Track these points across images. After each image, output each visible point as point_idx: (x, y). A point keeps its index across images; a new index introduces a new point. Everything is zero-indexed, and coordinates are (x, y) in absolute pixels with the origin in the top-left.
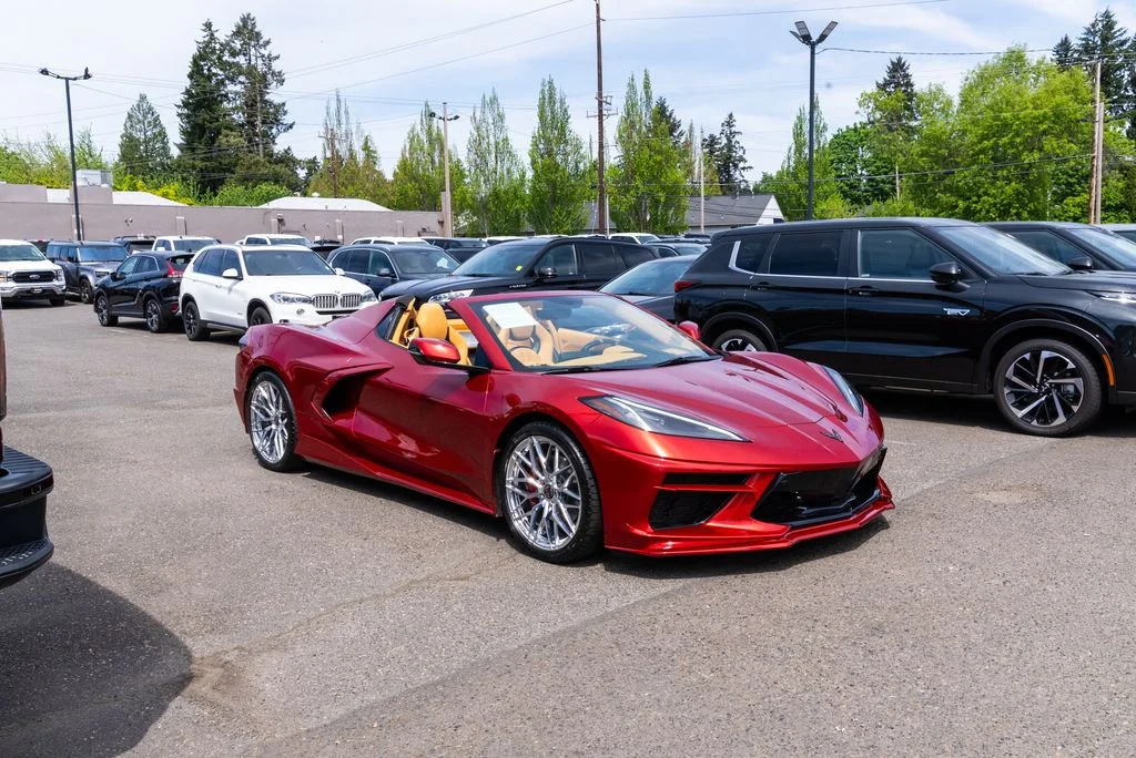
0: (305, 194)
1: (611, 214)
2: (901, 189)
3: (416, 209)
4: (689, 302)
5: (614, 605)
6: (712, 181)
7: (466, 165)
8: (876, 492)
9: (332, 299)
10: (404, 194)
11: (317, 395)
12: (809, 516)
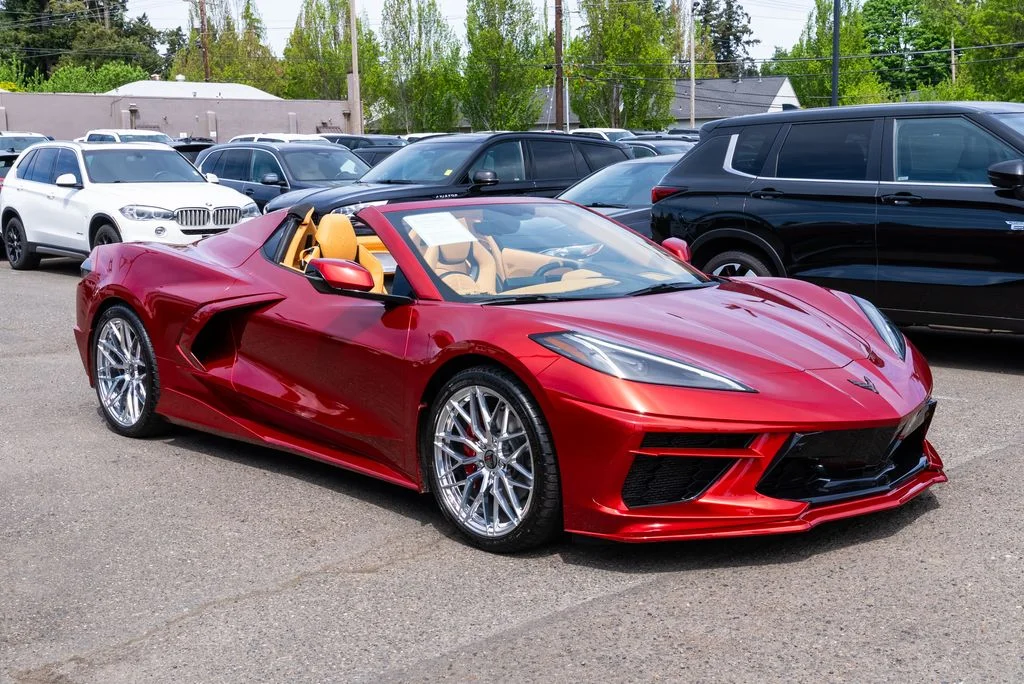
0: (166, 78)
1: (571, 105)
2: (958, 68)
3: (314, 96)
4: (671, 215)
5: (566, 602)
6: (706, 59)
7: (380, 39)
8: (923, 460)
9: (201, 213)
10: (298, 78)
11: (184, 337)
12: (833, 491)
